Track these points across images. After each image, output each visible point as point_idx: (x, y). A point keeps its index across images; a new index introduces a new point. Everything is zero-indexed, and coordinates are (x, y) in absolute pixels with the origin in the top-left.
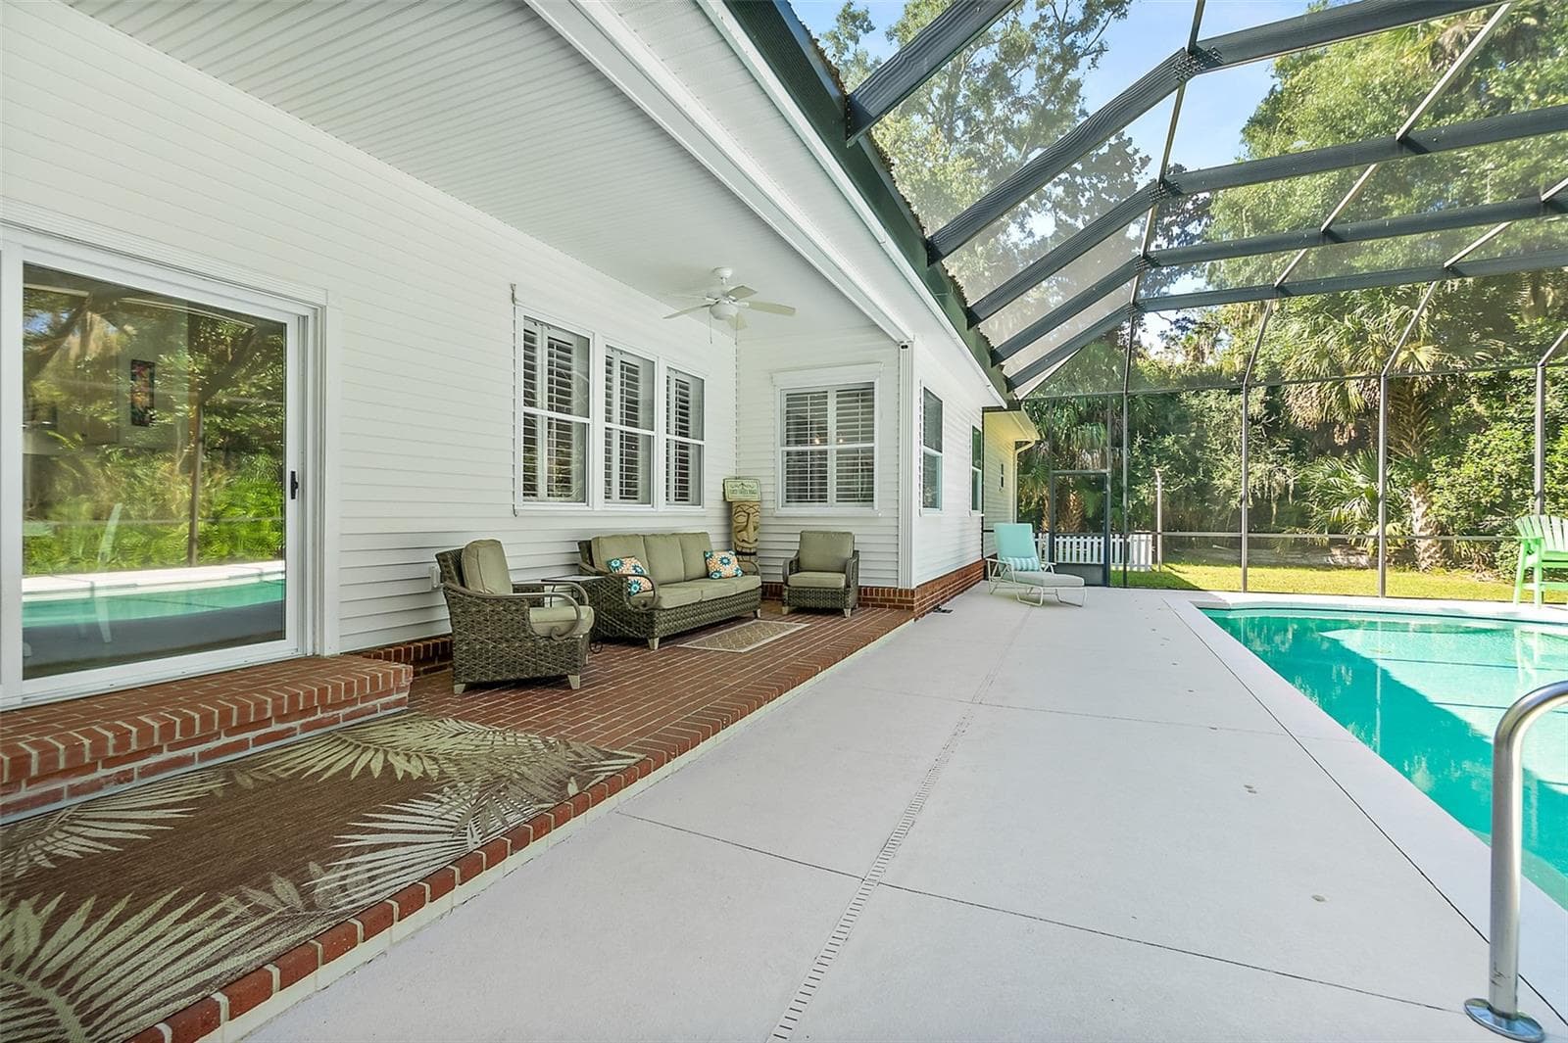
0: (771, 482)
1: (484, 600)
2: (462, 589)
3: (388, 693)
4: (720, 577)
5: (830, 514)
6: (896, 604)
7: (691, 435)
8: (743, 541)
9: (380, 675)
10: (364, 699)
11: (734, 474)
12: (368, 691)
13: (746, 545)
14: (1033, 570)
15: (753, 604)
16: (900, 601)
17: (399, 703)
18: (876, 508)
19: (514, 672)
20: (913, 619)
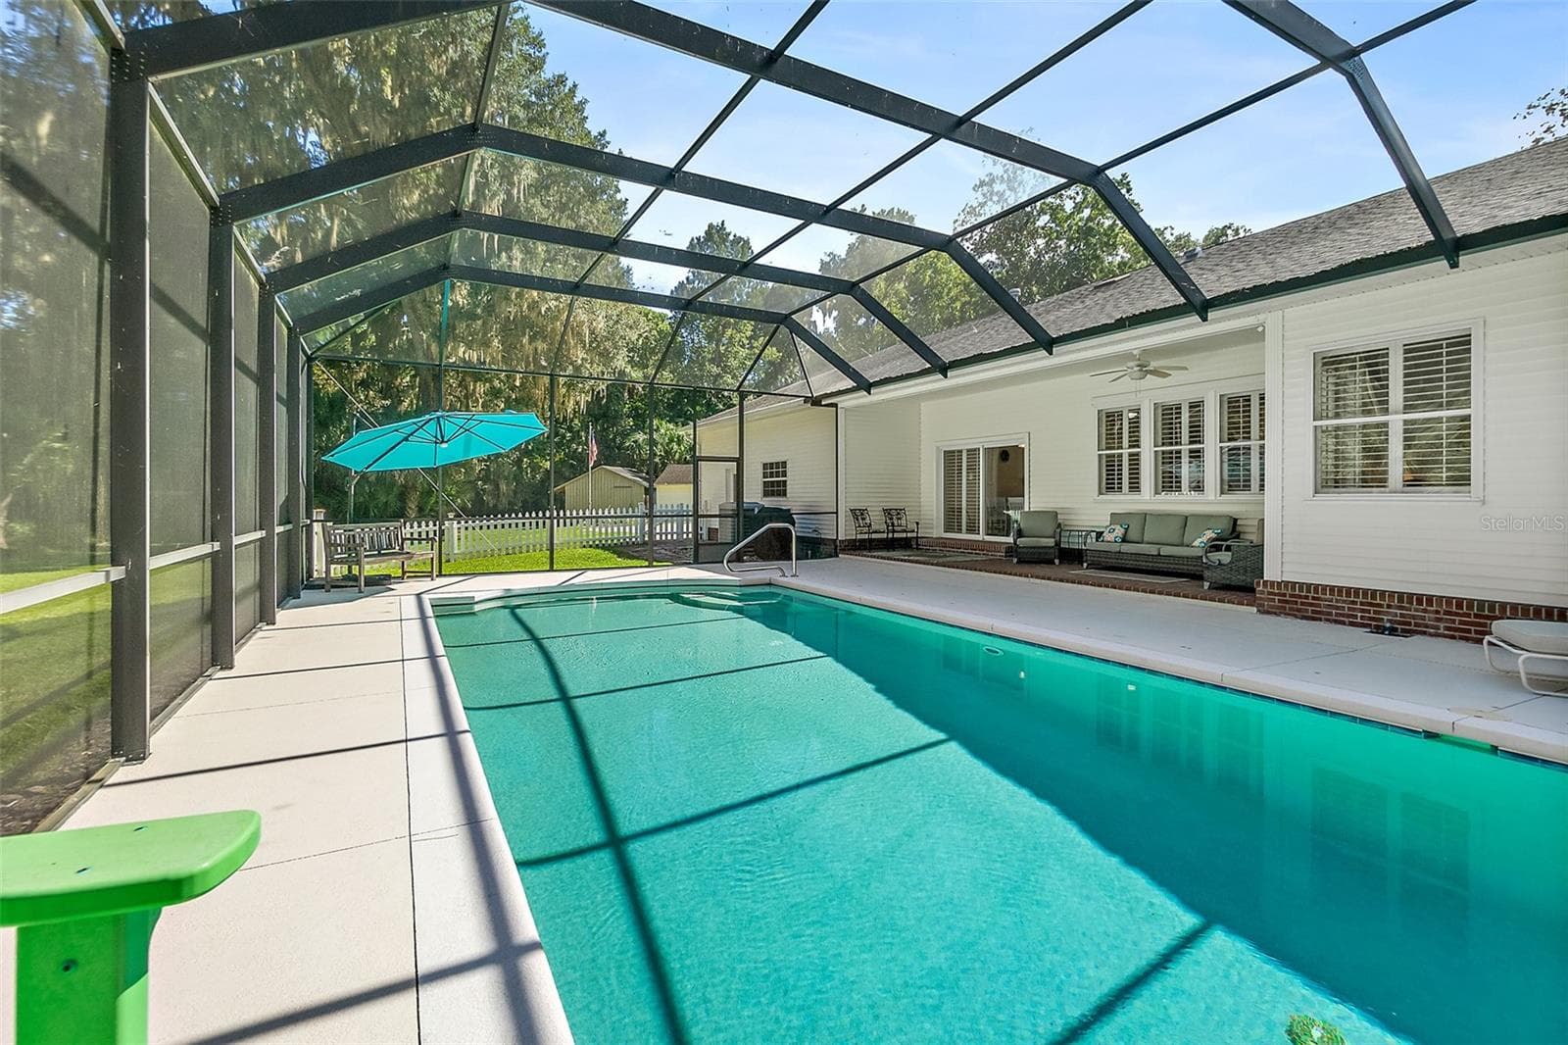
20: (1255, 609)
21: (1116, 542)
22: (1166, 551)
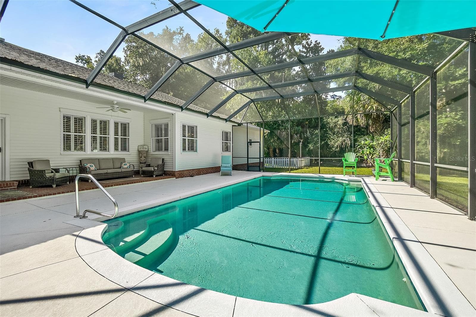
0: (151, 146)
1: (35, 171)
2: (33, 169)
3: (12, 186)
4: (123, 168)
5: (162, 154)
6: (171, 174)
7: (127, 136)
8: (141, 160)
9: (9, 183)
10: (5, 187)
11: (143, 144)
12: (5, 186)
13: (141, 161)
14: (228, 167)
15: (132, 174)
16: (173, 174)
17: (14, 188)
18: (169, 152)
19: (41, 184)
20: (175, 178)
21: (95, 170)
22: (110, 171)
